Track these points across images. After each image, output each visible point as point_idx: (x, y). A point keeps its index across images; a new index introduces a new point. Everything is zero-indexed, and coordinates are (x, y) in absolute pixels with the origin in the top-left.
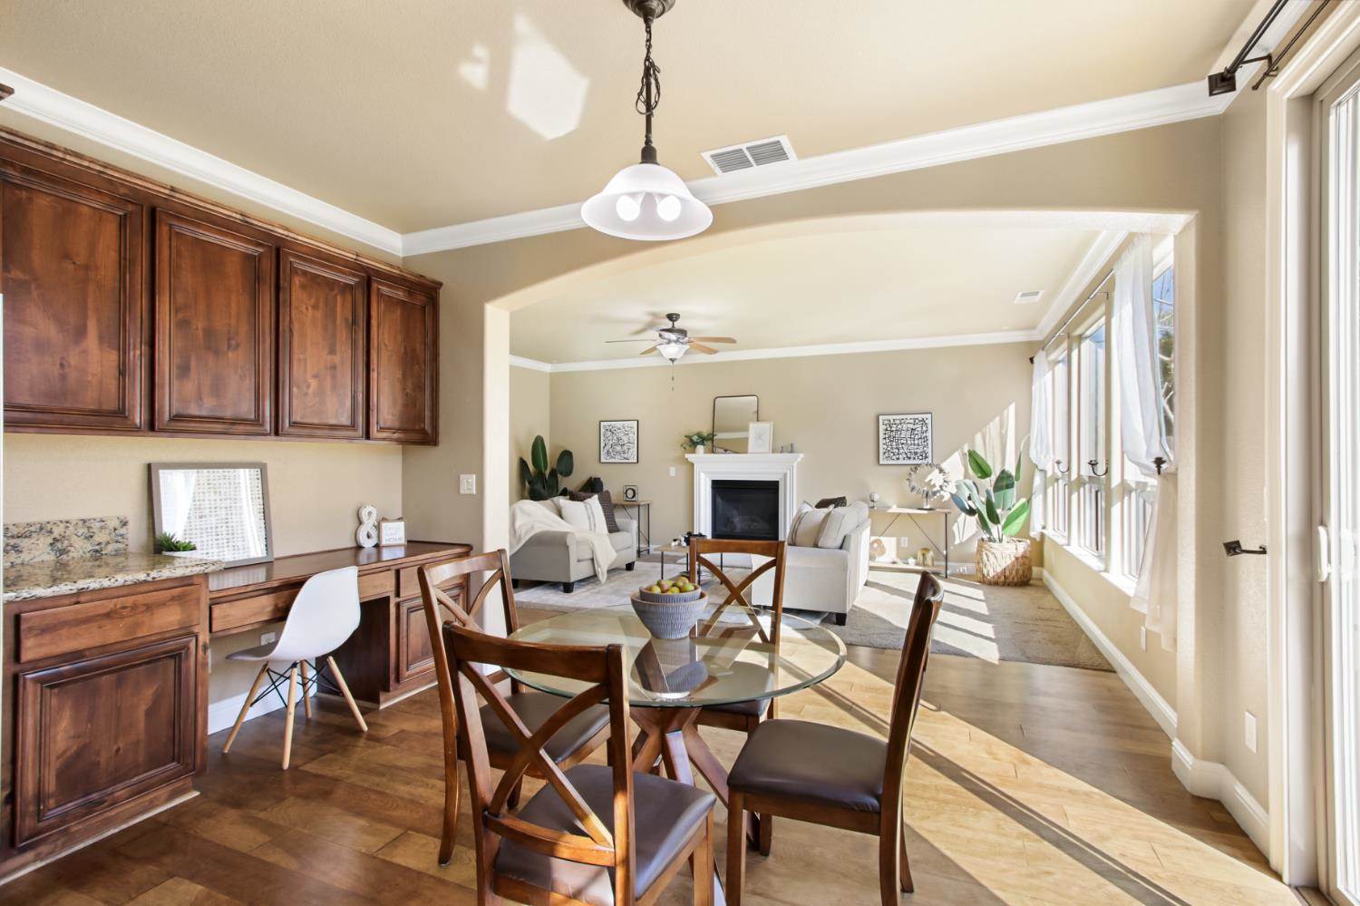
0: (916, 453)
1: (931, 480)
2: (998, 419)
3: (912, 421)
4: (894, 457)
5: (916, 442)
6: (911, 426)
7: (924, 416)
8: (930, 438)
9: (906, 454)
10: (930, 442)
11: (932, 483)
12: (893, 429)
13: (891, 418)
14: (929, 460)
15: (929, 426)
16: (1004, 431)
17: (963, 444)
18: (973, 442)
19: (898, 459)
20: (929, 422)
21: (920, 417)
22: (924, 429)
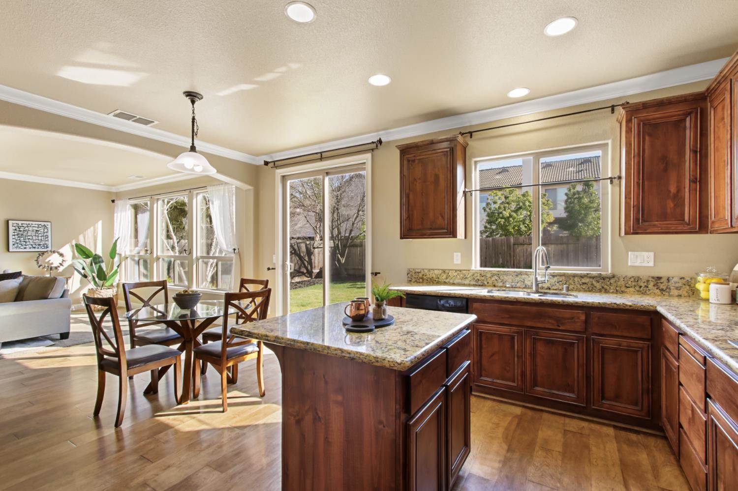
0: (39, 245)
1: (50, 260)
2: (92, 228)
3: (37, 226)
4: (22, 247)
5: (40, 238)
6: (36, 229)
7: (46, 223)
8: (50, 236)
9: (32, 245)
10: (50, 238)
11: (51, 262)
12: (21, 229)
13: (20, 223)
14: (49, 249)
15: (50, 229)
16: (95, 234)
17: (72, 240)
18: (78, 239)
19: (25, 248)
20: (49, 227)
21: (43, 224)
22: (46, 230)
